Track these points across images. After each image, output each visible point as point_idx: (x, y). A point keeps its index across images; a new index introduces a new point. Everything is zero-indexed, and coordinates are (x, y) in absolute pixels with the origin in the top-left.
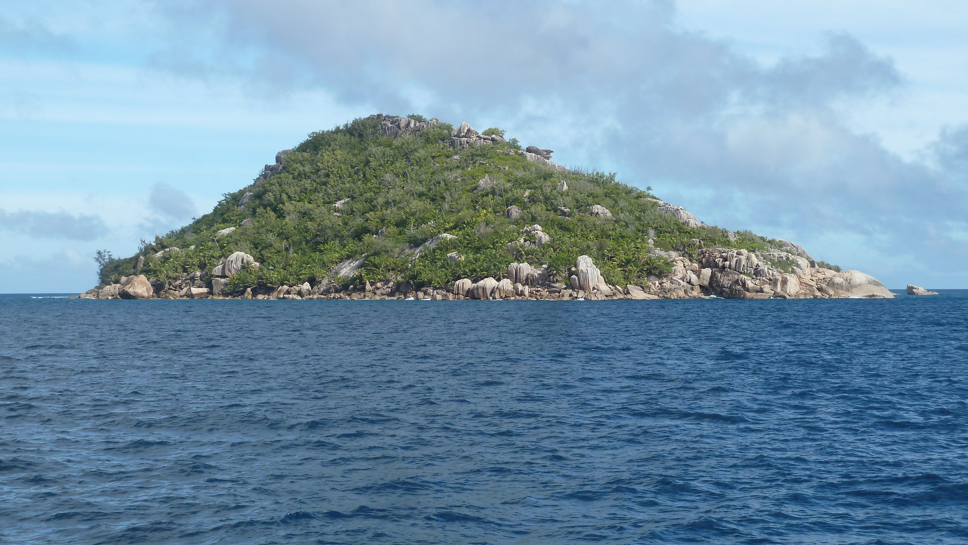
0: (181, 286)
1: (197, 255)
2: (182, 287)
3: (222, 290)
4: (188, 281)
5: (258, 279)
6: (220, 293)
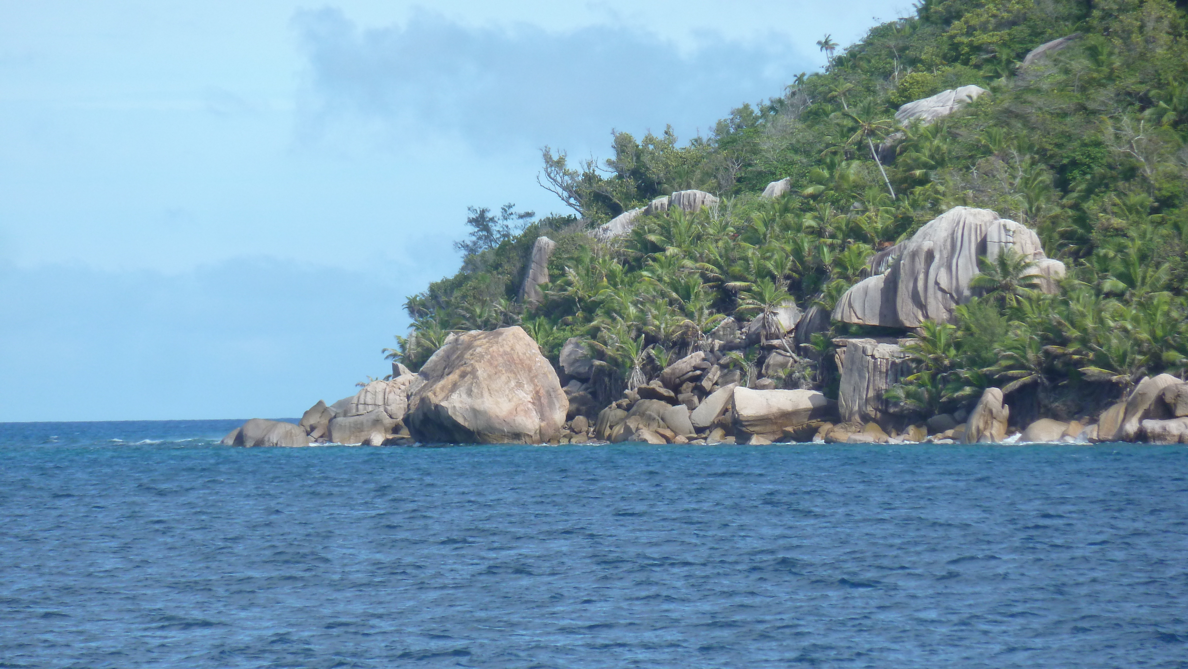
0: (698, 378)
1: (786, 227)
2: (706, 384)
3: (878, 397)
4: (737, 355)
5: (1045, 340)
6: (871, 411)
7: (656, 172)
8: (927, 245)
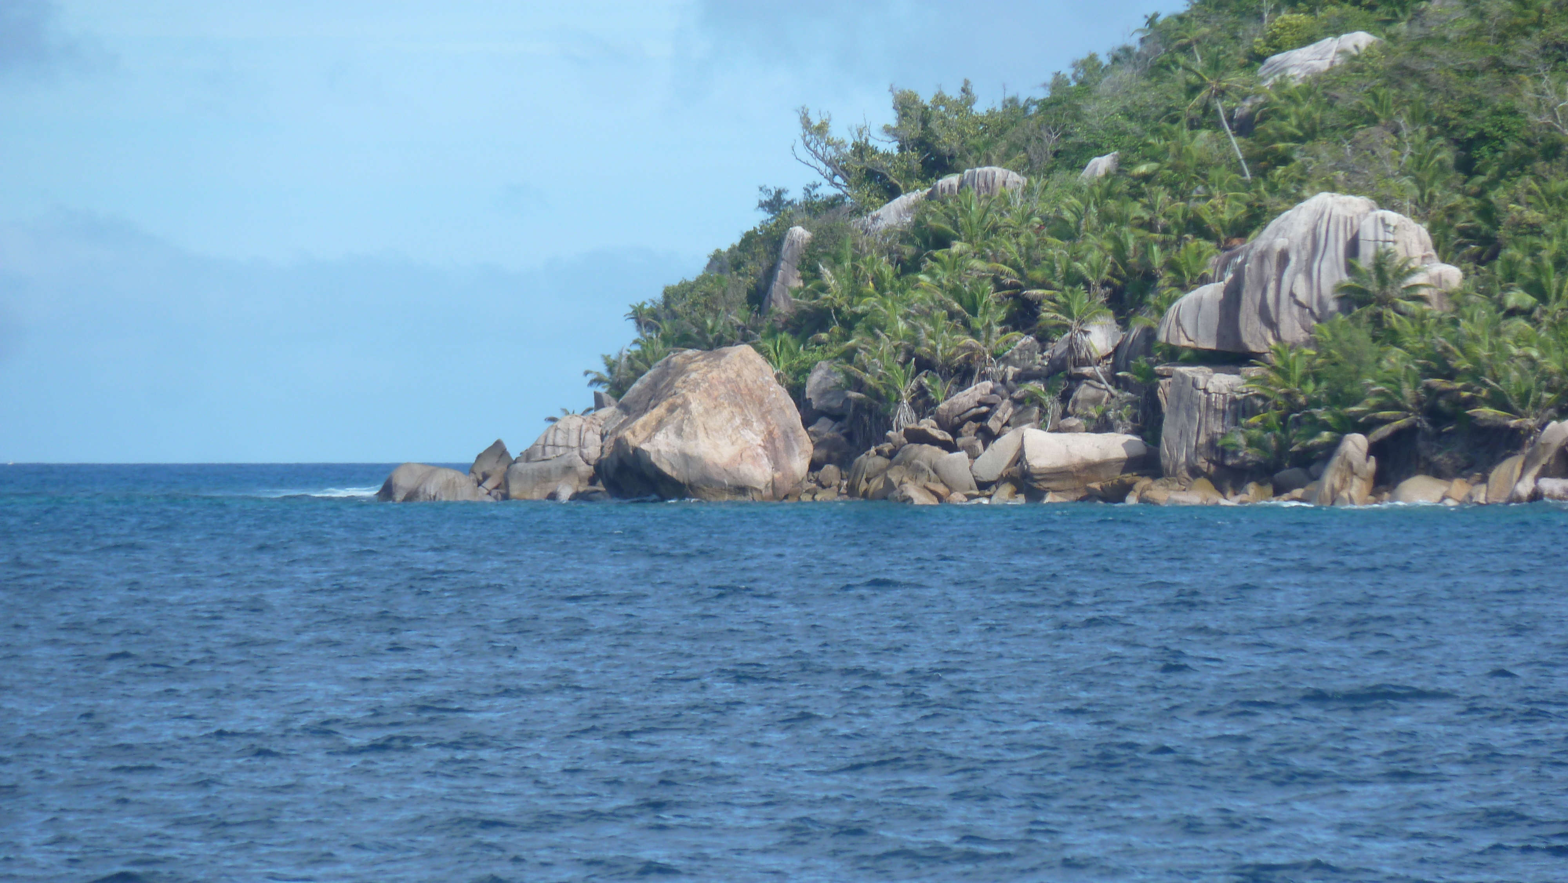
0: (984, 417)
1: (1111, 219)
2: (993, 424)
3: (1212, 443)
4: (1035, 386)
5: (1427, 371)
6: (1202, 463)
7: (947, 142)
8: (1280, 243)
